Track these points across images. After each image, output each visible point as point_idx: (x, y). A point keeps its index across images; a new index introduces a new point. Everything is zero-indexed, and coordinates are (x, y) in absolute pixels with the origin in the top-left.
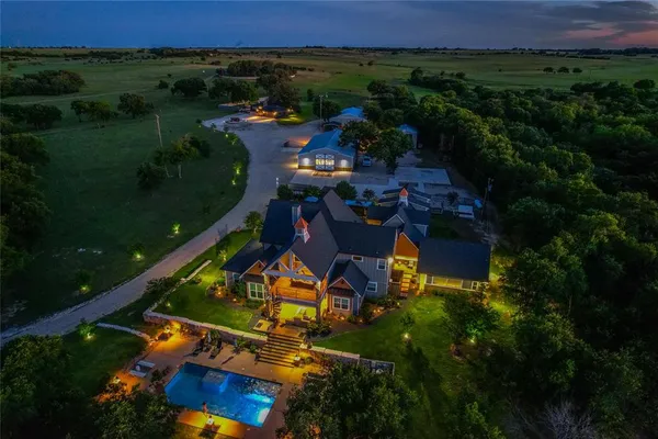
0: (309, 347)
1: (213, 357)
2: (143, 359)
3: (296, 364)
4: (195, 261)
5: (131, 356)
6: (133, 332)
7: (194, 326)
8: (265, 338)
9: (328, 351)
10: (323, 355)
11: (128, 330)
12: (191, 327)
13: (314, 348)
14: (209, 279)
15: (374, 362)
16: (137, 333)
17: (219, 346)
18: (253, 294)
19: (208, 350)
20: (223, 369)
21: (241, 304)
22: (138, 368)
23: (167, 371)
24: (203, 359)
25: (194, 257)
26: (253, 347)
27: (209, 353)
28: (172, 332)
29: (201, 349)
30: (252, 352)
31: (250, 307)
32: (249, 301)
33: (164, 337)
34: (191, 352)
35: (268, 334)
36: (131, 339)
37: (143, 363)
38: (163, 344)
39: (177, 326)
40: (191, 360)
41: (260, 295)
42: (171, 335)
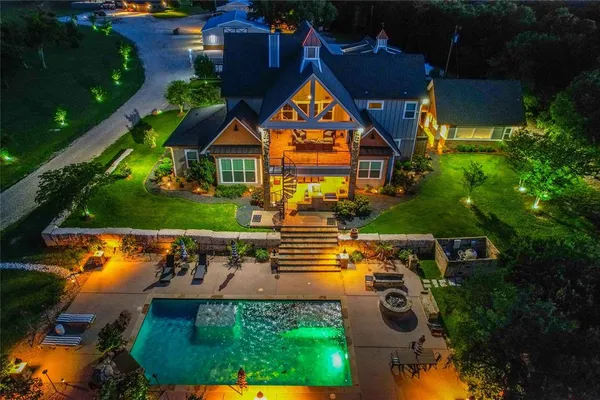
0: (354, 236)
1: (198, 281)
2: (64, 310)
3: (343, 265)
4: (106, 152)
5: (37, 310)
6: (28, 267)
7: (144, 238)
8: (277, 236)
9: (385, 237)
10: (379, 243)
11: (19, 266)
12: (141, 240)
13: (361, 236)
14: (142, 170)
15: (458, 240)
16: (39, 267)
17: (203, 262)
18: (227, 177)
19: (184, 271)
20: (225, 297)
21: (211, 194)
22: (60, 329)
23: (123, 322)
24: (181, 287)
25: (103, 149)
26: (261, 253)
27: (189, 277)
28: (107, 255)
29: (172, 272)
30: (261, 261)
31: (229, 196)
32: (222, 188)
33: (95, 265)
34: (154, 280)
35: (278, 229)
36: (27, 280)
37: (66, 316)
38: (95, 277)
39: (113, 243)
40: (159, 293)
41: (239, 177)
42: (107, 259)
